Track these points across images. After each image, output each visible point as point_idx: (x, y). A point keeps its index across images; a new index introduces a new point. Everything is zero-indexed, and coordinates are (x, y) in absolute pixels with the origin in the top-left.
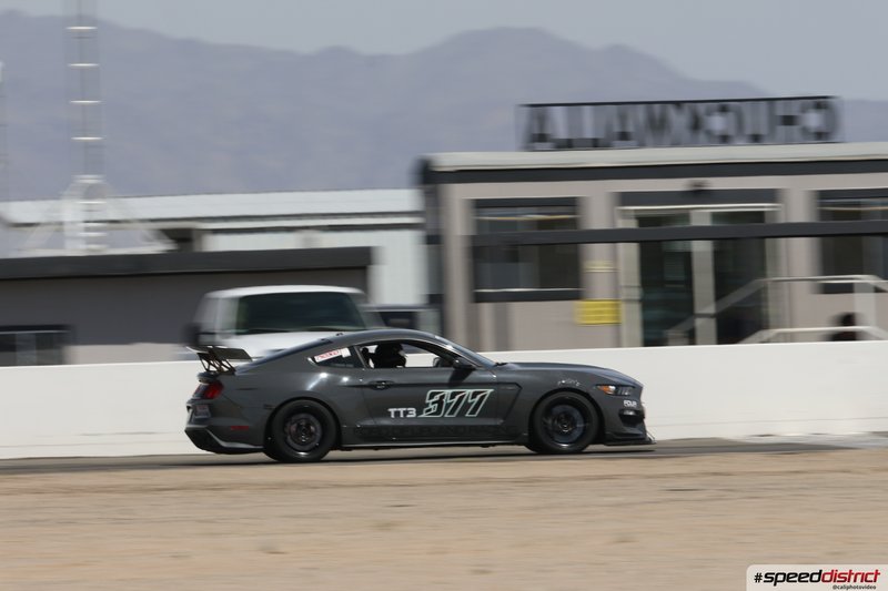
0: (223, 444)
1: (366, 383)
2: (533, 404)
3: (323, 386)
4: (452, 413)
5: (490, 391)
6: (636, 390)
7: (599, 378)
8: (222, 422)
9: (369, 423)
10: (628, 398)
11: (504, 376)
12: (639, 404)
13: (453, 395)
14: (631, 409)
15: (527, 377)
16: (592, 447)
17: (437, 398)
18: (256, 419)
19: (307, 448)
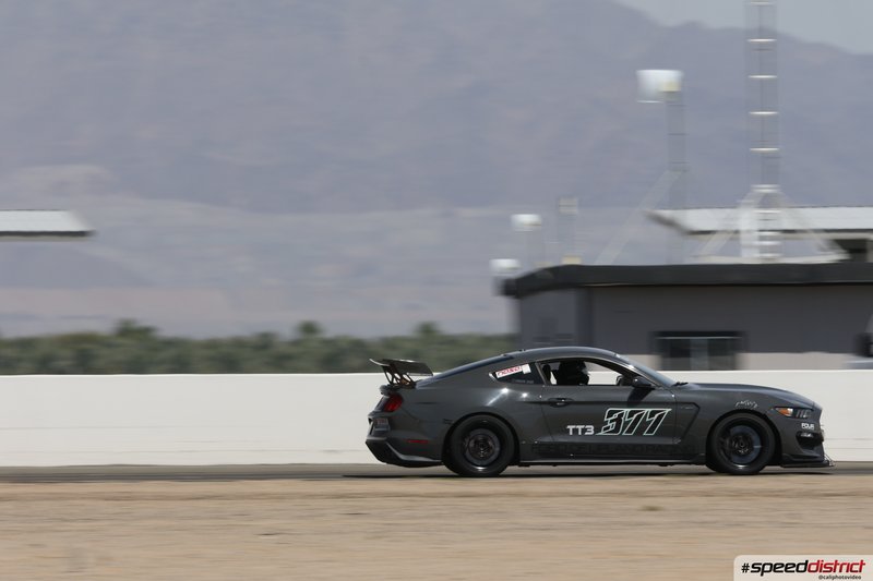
0: (402, 457)
1: (546, 399)
2: (711, 424)
3: (504, 401)
4: (630, 431)
5: (668, 410)
6: (814, 413)
7: (778, 400)
8: (401, 435)
9: (547, 439)
10: (806, 420)
11: (683, 396)
12: (818, 425)
13: (631, 414)
14: (808, 431)
15: (706, 397)
16: (768, 468)
17: (616, 416)
18: (435, 434)
19: (485, 463)
